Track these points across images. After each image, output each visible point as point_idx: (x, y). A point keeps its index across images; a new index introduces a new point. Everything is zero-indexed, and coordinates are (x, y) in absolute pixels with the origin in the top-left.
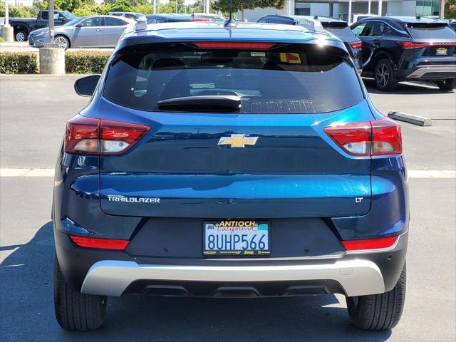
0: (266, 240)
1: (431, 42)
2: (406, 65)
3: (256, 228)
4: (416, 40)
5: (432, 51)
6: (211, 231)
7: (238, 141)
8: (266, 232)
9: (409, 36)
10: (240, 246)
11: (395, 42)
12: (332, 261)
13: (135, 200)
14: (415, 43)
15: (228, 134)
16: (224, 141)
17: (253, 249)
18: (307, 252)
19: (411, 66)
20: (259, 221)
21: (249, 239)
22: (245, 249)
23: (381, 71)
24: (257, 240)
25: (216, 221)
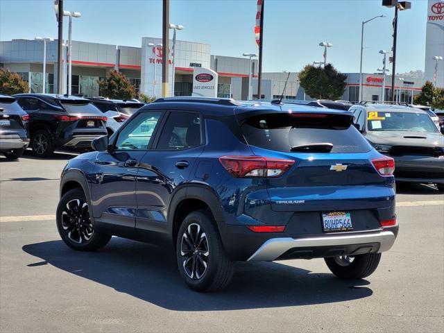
0: (350, 222)
1: (79, 116)
2: (62, 135)
3: (345, 216)
4: (71, 115)
5: (83, 123)
6: (326, 218)
8: (349, 218)
9: (64, 110)
10: (339, 226)
11: (52, 116)
12: (379, 232)
13: (291, 202)
14: (70, 117)
16: (333, 168)
17: (345, 227)
18: (367, 228)
19: (67, 136)
20: (346, 211)
21: (342, 221)
22: (342, 227)
23: (38, 141)
24: (346, 222)
25: (327, 212)
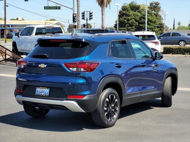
3: (47, 89)
6: (38, 89)
7: (43, 66)
10: (43, 94)
15: (40, 64)
16: (39, 66)
17: (45, 95)
20: (48, 88)
21: (45, 92)
